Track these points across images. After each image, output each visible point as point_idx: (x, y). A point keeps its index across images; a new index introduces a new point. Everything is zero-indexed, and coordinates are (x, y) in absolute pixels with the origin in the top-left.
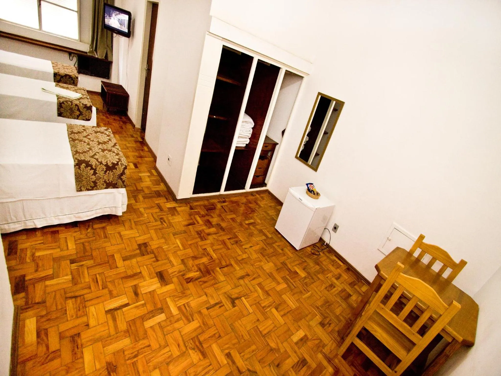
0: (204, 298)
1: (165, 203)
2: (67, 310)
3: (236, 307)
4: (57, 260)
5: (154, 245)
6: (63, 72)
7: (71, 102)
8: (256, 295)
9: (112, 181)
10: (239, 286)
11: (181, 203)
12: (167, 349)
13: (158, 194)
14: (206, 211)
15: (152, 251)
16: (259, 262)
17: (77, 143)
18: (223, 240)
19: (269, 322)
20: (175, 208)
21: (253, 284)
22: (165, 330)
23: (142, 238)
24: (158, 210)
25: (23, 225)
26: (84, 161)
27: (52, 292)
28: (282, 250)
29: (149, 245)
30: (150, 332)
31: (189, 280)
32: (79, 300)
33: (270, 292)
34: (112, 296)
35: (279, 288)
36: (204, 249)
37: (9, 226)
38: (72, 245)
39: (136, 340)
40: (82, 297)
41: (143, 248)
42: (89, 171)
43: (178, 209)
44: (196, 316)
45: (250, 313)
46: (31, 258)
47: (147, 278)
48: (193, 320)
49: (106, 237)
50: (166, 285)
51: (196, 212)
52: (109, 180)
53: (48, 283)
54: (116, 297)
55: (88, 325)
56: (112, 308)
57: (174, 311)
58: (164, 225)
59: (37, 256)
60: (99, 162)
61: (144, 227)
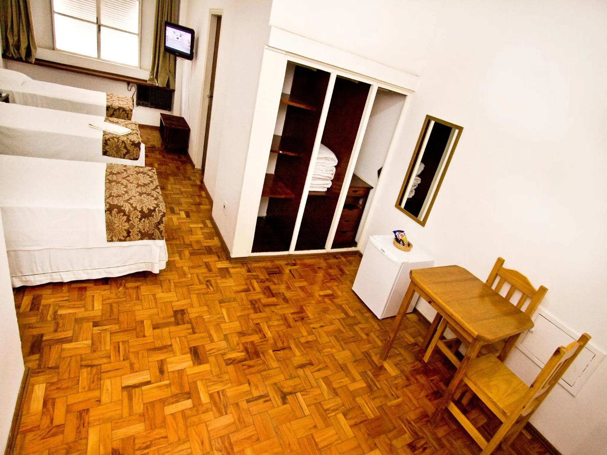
0: (246, 387)
1: (215, 262)
2: (80, 380)
3: (287, 405)
4: (79, 321)
5: (193, 313)
6: (116, 104)
7: (118, 138)
8: (318, 391)
9: (148, 231)
10: (295, 377)
11: (236, 263)
12: (186, 446)
13: (209, 251)
14: (267, 275)
15: (189, 321)
16: (331, 348)
17: (114, 185)
18: (284, 315)
19: (331, 432)
20: (227, 269)
21: (316, 377)
22: (189, 421)
23: (180, 303)
24: (205, 270)
25: (49, 277)
26: (116, 206)
27: (68, 357)
28: (367, 335)
29: (188, 313)
30: (170, 420)
31: (230, 362)
32: (95, 370)
33: (339, 391)
34: (132, 369)
35: (353, 387)
36: (257, 324)
37: (34, 278)
38: (98, 306)
39: (152, 427)
40: (99, 367)
41: (179, 316)
42: (121, 217)
43: (232, 271)
44: (231, 409)
45: (305, 416)
46: (53, 316)
47: (178, 353)
48: (227, 414)
49: (138, 299)
50: (200, 364)
51: (253, 275)
52: (144, 230)
53: (65, 346)
54: (136, 372)
55: (99, 401)
56: (131, 384)
57: (205, 398)
58: (210, 290)
59: (58, 315)
60: (133, 207)
61: (185, 289)
